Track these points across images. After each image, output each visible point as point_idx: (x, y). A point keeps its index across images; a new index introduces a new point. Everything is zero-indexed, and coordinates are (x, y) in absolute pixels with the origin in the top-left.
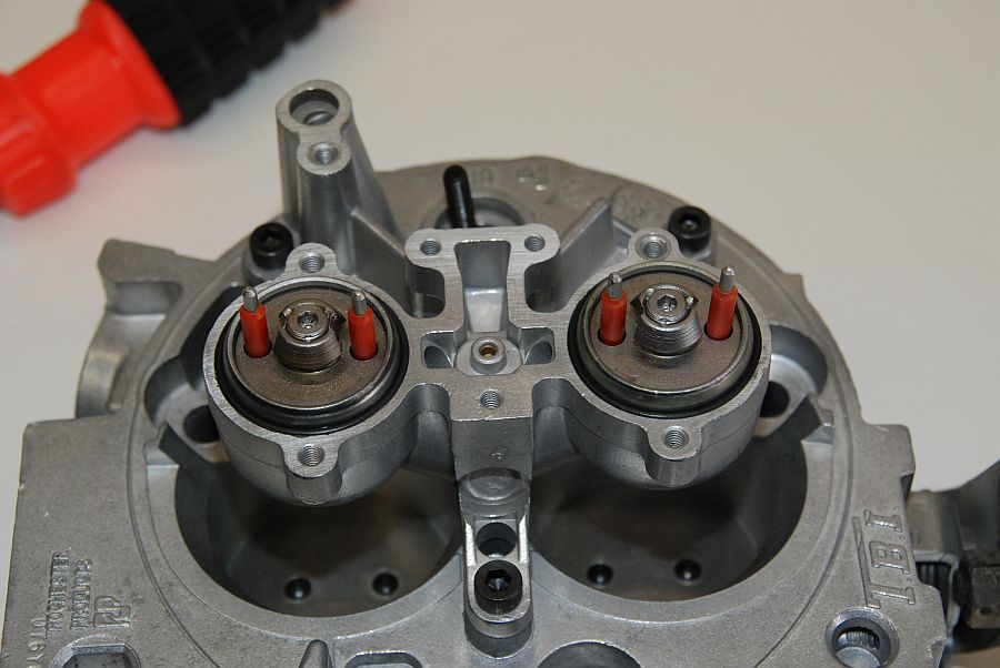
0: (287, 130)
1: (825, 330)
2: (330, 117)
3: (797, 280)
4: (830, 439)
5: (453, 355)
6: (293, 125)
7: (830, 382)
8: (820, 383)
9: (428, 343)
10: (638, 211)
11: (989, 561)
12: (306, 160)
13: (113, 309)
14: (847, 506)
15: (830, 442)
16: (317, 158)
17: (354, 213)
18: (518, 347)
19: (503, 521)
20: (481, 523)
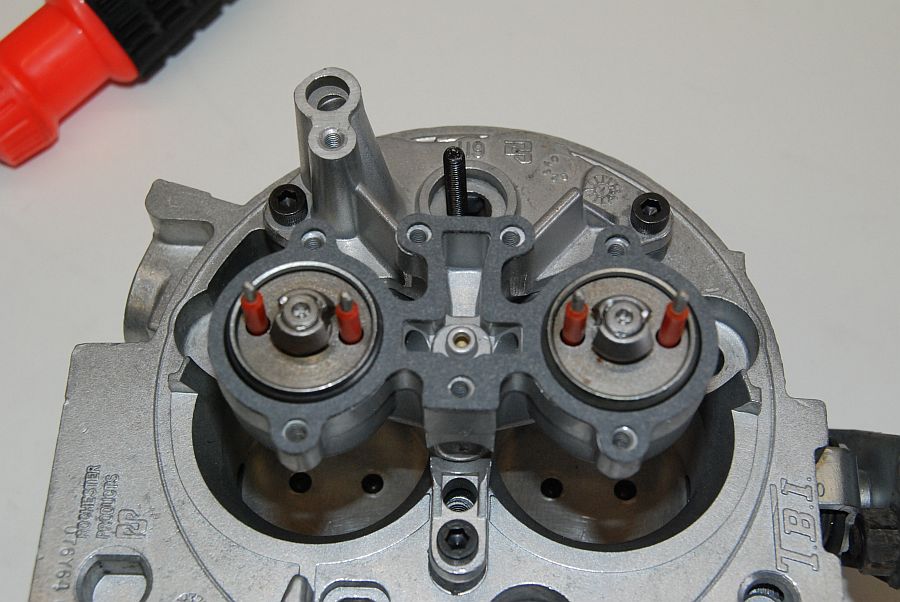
0: (303, 115)
1: (761, 306)
2: (342, 102)
3: (740, 257)
4: (756, 410)
5: (432, 337)
6: (309, 110)
7: (761, 355)
8: (752, 357)
9: (410, 327)
10: (607, 192)
11: (884, 524)
12: (317, 145)
13: (159, 238)
14: (767, 473)
15: (757, 414)
16: (326, 143)
17: (359, 188)
18: (489, 334)
19: (468, 478)
20: (447, 479)
